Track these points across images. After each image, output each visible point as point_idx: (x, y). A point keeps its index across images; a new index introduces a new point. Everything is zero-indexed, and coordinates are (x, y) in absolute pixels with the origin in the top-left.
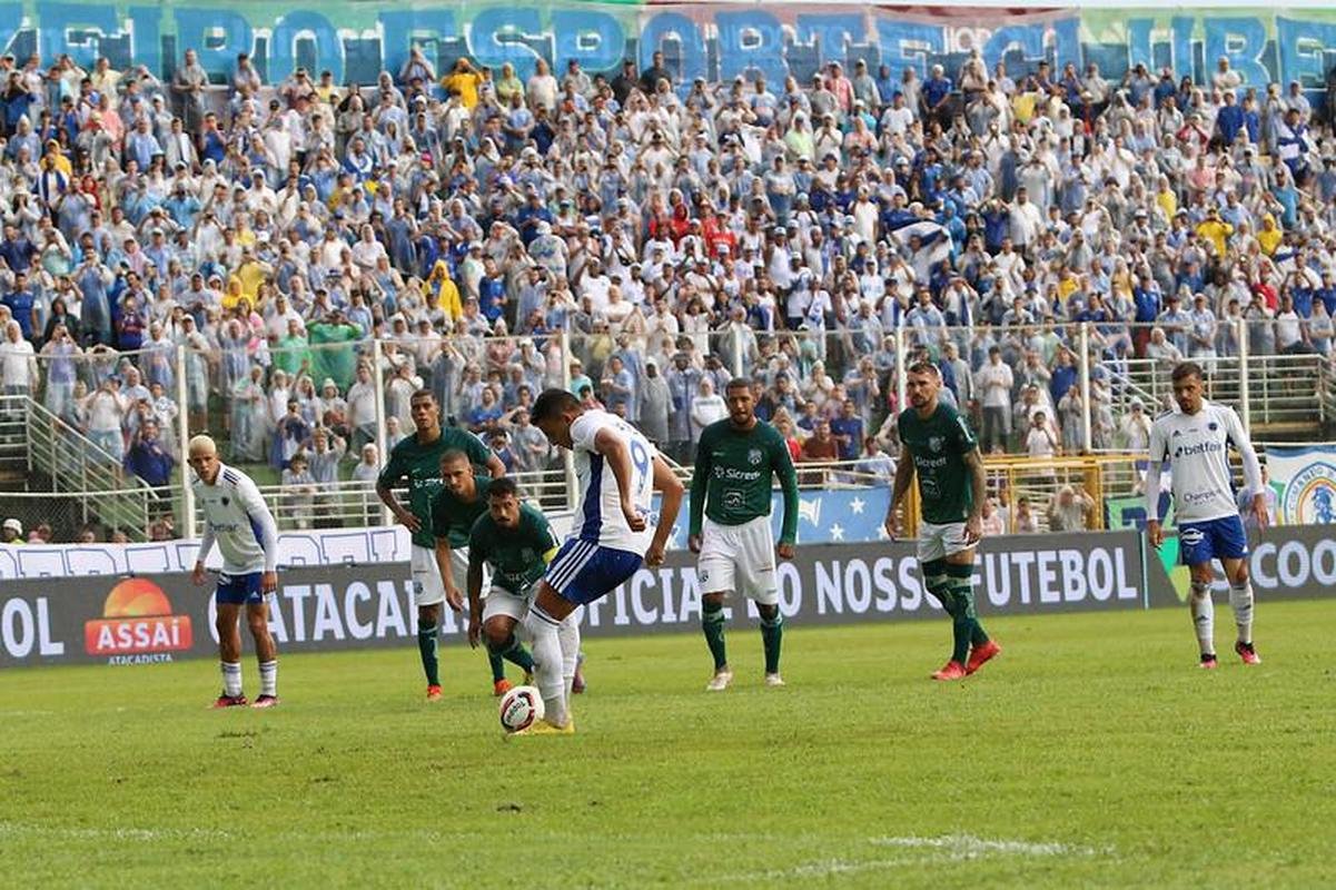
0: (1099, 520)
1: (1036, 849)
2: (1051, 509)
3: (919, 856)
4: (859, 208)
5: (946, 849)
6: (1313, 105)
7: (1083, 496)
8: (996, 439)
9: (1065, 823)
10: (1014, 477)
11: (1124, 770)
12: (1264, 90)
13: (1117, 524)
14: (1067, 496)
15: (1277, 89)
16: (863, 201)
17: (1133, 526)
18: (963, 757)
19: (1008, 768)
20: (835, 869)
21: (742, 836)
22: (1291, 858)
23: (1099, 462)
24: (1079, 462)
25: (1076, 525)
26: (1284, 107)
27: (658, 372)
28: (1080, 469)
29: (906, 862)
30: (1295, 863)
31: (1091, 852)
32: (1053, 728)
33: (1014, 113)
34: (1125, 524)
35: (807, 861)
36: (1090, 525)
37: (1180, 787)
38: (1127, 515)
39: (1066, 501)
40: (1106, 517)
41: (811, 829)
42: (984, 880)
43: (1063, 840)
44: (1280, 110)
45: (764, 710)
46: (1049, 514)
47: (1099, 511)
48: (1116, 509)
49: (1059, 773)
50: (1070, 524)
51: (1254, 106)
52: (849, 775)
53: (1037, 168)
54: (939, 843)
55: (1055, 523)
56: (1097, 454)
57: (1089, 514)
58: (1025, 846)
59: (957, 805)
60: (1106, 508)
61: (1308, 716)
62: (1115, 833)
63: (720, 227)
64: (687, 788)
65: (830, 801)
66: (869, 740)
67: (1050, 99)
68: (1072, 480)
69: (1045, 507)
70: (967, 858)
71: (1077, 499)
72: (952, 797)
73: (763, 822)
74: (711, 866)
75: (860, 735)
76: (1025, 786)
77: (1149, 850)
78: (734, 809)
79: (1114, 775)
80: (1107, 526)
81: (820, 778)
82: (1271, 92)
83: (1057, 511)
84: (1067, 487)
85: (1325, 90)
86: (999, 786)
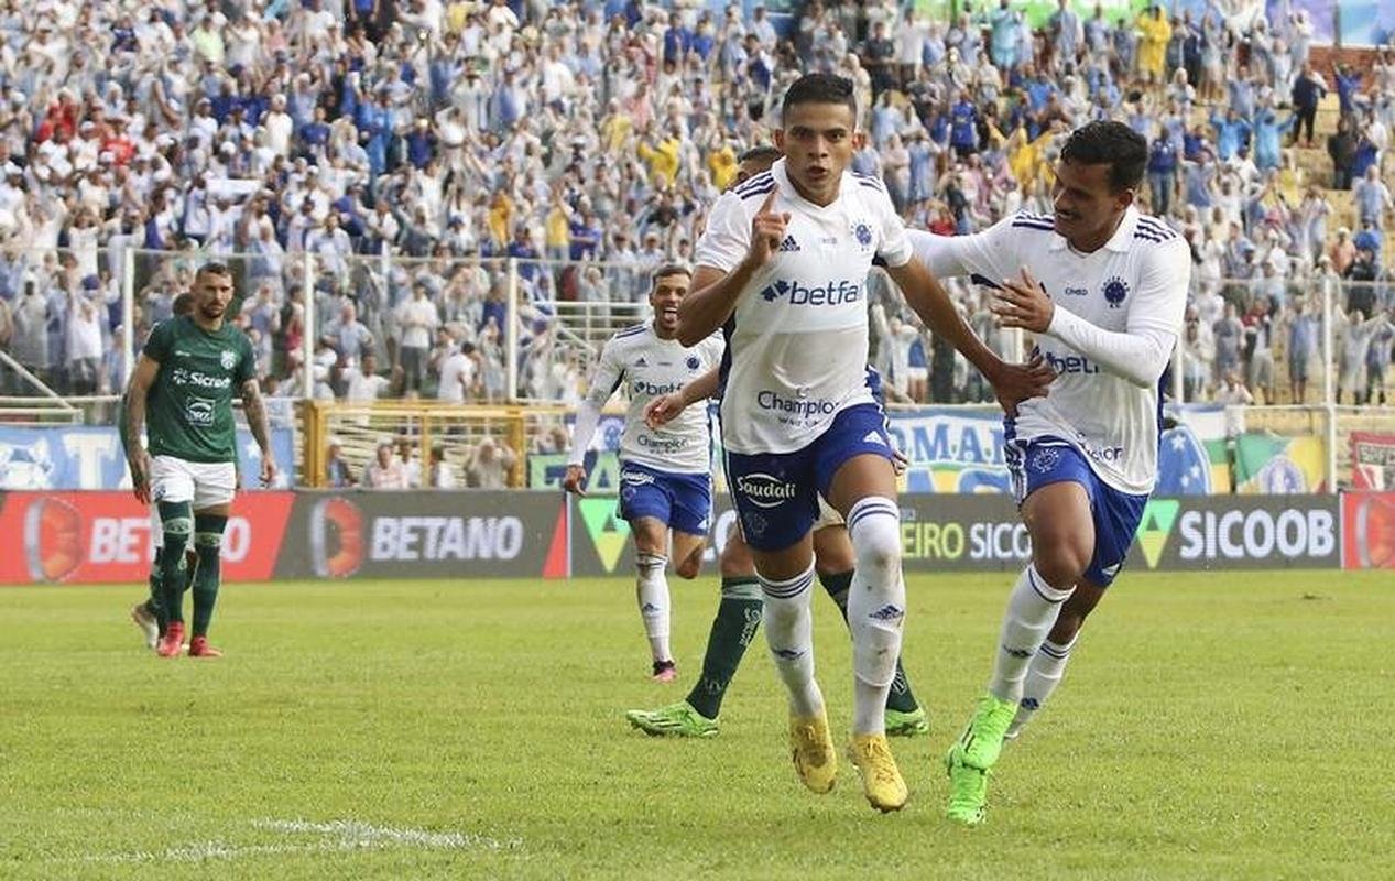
0: (521, 477)
1: (436, 839)
2: (470, 462)
3: (305, 842)
4: (273, 119)
5: (335, 837)
6: (779, 31)
7: (504, 450)
8: (410, 384)
9: (469, 811)
10: (429, 425)
11: (536, 756)
12: (722, 12)
13: (539, 483)
14: (487, 451)
15: (737, 12)
16: (278, 112)
17: (556, 485)
18: (359, 733)
19: (409, 747)
20: (210, 853)
21: (109, 813)
22: (716, 861)
23: (524, 413)
24: (501, 412)
25: (494, 482)
26: (743, 31)
27: (36, 290)
28: (503, 420)
29: (292, 848)
30: (721, 865)
31: (496, 844)
32: (460, 706)
33: (449, 24)
34: (549, 482)
35: (179, 842)
36: (510, 482)
37: (597, 778)
38: (552, 473)
39: (486, 455)
40: (528, 475)
41: (185, 808)
42: (376, 871)
43: (466, 830)
44: (737, 35)
45: (140, 673)
46: (466, 469)
47: (521, 466)
48: (539, 466)
49: (463, 756)
50: (488, 481)
51: (710, 29)
52: (231, 749)
53: (471, 85)
54: (328, 828)
55: (472, 479)
56: (523, 404)
57: (510, 470)
58: (423, 837)
59: (350, 787)
60: (529, 465)
61: (742, 704)
62: (524, 825)
63: (117, 133)
64: (48, 756)
65: (209, 776)
66: (255, 711)
67: (489, 9)
68: (495, 431)
69: (462, 460)
70: (359, 846)
71: (498, 453)
72: (345, 778)
73: (133, 798)
74: (72, 845)
75: (246, 704)
76: (427, 769)
77: (562, 847)
78: (100, 784)
79: (525, 761)
80: (528, 484)
81: (198, 752)
82: (729, 14)
83: (475, 465)
84: (488, 439)
85: (789, 15)
86: (398, 767)
